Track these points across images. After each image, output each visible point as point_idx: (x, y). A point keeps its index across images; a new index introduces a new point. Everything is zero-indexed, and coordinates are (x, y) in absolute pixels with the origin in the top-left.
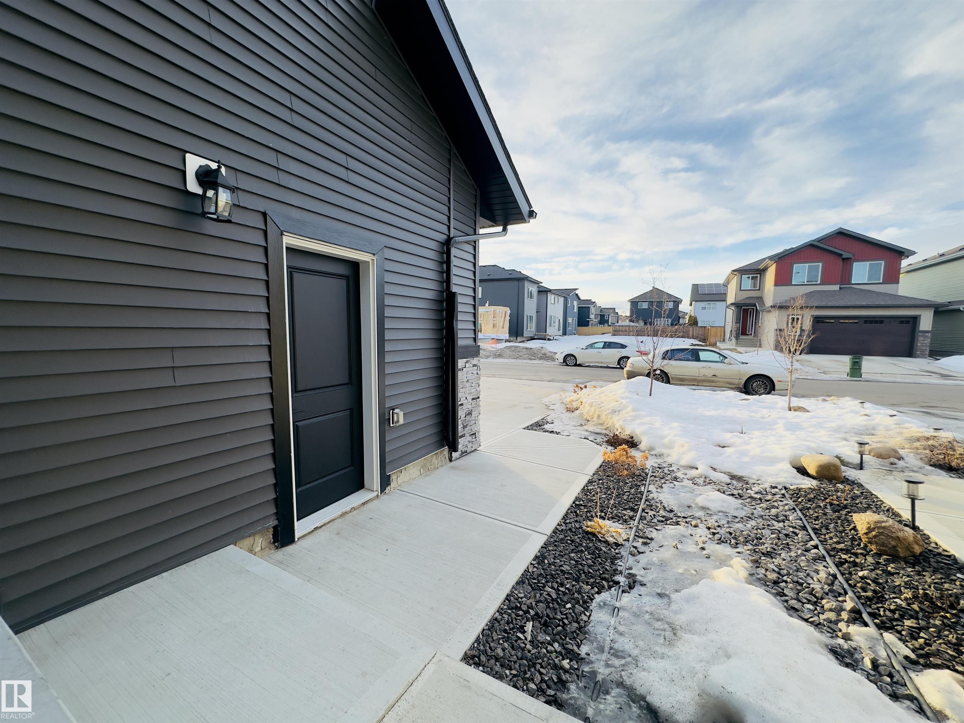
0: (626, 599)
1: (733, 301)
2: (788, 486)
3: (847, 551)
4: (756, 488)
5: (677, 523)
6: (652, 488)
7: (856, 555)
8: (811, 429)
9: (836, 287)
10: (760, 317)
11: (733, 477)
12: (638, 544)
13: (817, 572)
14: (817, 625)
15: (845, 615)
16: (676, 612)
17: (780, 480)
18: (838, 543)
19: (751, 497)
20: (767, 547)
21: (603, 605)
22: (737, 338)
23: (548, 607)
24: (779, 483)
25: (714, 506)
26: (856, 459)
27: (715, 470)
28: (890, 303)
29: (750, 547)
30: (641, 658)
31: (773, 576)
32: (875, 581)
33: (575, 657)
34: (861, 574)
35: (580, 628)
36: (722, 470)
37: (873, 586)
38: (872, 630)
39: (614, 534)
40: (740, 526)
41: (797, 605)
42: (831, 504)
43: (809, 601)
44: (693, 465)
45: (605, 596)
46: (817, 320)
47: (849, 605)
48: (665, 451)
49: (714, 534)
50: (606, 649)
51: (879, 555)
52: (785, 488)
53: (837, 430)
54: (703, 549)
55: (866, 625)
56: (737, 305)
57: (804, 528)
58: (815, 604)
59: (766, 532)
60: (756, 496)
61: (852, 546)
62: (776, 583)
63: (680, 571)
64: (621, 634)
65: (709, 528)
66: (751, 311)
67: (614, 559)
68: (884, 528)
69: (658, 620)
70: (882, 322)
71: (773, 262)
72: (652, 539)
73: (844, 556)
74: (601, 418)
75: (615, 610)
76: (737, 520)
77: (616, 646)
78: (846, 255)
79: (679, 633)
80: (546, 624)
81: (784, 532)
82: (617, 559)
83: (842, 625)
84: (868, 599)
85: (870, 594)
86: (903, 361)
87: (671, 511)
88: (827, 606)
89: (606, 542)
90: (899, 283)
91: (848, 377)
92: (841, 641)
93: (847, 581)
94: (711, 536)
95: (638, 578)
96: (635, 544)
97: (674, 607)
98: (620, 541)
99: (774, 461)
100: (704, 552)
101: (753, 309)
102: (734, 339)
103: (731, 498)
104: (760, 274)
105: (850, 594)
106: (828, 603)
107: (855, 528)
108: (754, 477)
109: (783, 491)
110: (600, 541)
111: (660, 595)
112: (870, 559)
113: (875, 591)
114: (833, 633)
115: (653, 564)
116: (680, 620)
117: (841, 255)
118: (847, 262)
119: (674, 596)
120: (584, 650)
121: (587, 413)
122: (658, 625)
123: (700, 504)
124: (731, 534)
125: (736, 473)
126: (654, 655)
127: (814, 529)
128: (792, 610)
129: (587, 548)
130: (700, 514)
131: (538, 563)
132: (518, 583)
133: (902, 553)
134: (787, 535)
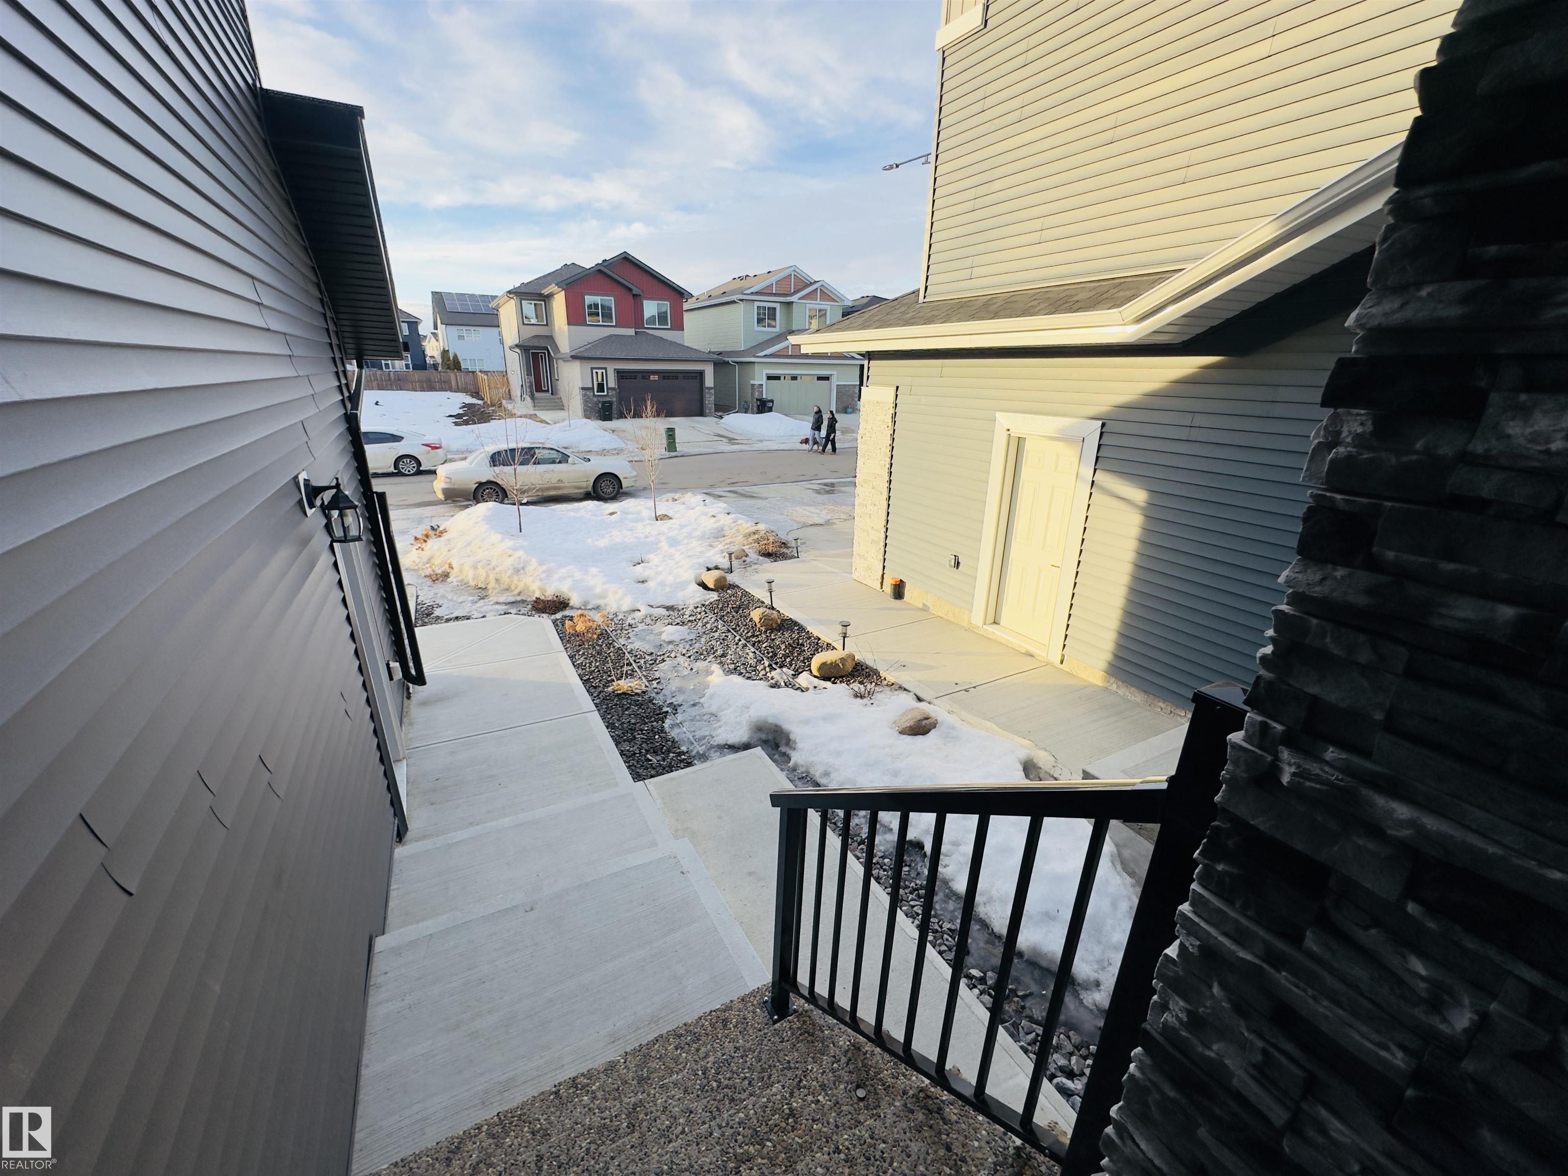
0: (680, 717)
1: (517, 342)
2: (704, 603)
3: (753, 636)
4: (688, 613)
5: (663, 661)
6: (622, 641)
7: (757, 636)
8: (686, 541)
9: (631, 332)
10: (555, 366)
11: (668, 608)
12: (655, 685)
13: (747, 654)
14: (761, 679)
15: (768, 669)
16: (709, 707)
17: (697, 600)
18: (748, 633)
19: (689, 621)
20: (720, 652)
21: (672, 726)
22: (532, 397)
23: (648, 744)
24: (697, 603)
25: (676, 638)
26: (727, 565)
27: (651, 606)
28: (681, 355)
29: (712, 656)
30: (712, 733)
31: (732, 666)
32: (770, 647)
33: (684, 753)
34: (764, 646)
35: (673, 742)
36: (658, 605)
37: (770, 650)
38: (778, 670)
39: (636, 687)
40: (697, 645)
41: (750, 676)
42: (733, 608)
43: (753, 671)
44: (634, 609)
45: (668, 723)
46: (621, 375)
47: (767, 664)
48: (600, 602)
49: (689, 657)
50: (693, 741)
51: (766, 632)
52: (703, 605)
53: (702, 538)
54: (692, 669)
55: (775, 669)
56: (524, 348)
57: (729, 631)
58: (755, 671)
59: (713, 642)
60: (690, 619)
61: (754, 632)
62: (735, 669)
63: (692, 687)
64: (694, 731)
65: (684, 655)
66: (541, 356)
67: (651, 701)
68: (766, 615)
69: (704, 715)
70: (677, 378)
71: (560, 289)
72: (659, 678)
73: (753, 639)
74: (502, 582)
75: (678, 725)
76: (694, 642)
77: (697, 737)
78: (636, 291)
79: (718, 714)
80: (654, 752)
81: (722, 638)
82: (652, 700)
83: (768, 674)
84: (771, 657)
85: (771, 654)
86: (699, 422)
87: (652, 653)
88: (760, 669)
89: (637, 694)
90: (683, 330)
91: (667, 453)
92: (772, 681)
93: (760, 652)
94: (689, 659)
95: (675, 703)
96: (653, 686)
97: (706, 706)
98: (644, 689)
99: (683, 585)
100: (694, 671)
101: (545, 353)
102: (528, 399)
103: (678, 627)
104: (544, 301)
105: (764, 658)
106: (760, 668)
107: (751, 620)
108: (681, 603)
109: (703, 609)
110: (632, 695)
111: (694, 705)
112: (764, 636)
113: (772, 652)
114: (767, 679)
115: (675, 692)
116: (713, 709)
117: (630, 290)
118: (637, 299)
119: (702, 701)
120: (684, 749)
121: (473, 579)
122: (705, 718)
123: (667, 640)
124: (697, 652)
125: (668, 604)
126: (715, 729)
127: (733, 629)
128: (749, 678)
129: (630, 704)
130: (670, 647)
131: (612, 729)
132: (616, 745)
133: (774, 626)
134: (723, 639)
